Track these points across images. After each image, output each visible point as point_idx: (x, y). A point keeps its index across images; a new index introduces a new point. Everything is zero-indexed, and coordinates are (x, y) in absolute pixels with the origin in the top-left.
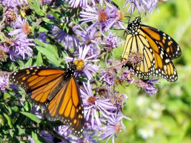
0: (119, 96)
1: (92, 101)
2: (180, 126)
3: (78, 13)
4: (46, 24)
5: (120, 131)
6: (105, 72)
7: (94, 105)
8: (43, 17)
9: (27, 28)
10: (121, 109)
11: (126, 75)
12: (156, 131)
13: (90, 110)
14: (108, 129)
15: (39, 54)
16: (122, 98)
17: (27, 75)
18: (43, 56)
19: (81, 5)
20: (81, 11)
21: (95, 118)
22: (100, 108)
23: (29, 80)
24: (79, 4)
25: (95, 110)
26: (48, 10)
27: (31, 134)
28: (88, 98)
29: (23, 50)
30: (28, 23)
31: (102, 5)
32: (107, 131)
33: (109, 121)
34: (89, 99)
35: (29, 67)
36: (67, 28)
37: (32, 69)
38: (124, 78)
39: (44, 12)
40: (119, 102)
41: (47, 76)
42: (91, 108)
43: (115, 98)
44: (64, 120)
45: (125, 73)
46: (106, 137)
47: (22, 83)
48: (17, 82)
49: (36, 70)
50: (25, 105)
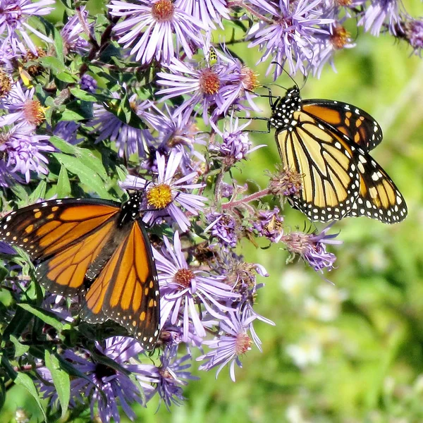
0: (247, 270)
1: (184, 280)
2: (381, 338)
3: (151, 75)
4: (79, 102)
5: (249, 349)
6: (216, 214)
7: (188, 289)
8: (72, 85)
9: (35, 112)
10: (251, 298)
11: (264, 222)
12: (327, 348)
13: (179, 301)
14: (222, 345)
15: (63, 172)
16: (254, 272)
17: (37, 220)
18: (70, 175)
19: (158, 58)
20: (160, 71)
21: (190, 319)
22: (204, 296)
23: (40, 233)
24: (154, 56)
25: (191, 301)
26: (84, 69)
27: (42, 357)
28: (176, 271)
29: (26, 161)
30: (36, 99)
31: (207, 57)
32: (219, 350)
33: (223, 326)
34: (177, 274)
35: (39, 201)
36: (126, 110)
37: (45, 205)
38: (260, 229)
39: (73, 73)
40: (246, 282)
41: (80, 221)
42: (183, 297)
43: (238, 273)
44: (121, 317)
45: (263, 218)
46: (215, 363)
47: (26, 240)
48: (15, 238)
49: (55, 209)
50: (29, 289)
